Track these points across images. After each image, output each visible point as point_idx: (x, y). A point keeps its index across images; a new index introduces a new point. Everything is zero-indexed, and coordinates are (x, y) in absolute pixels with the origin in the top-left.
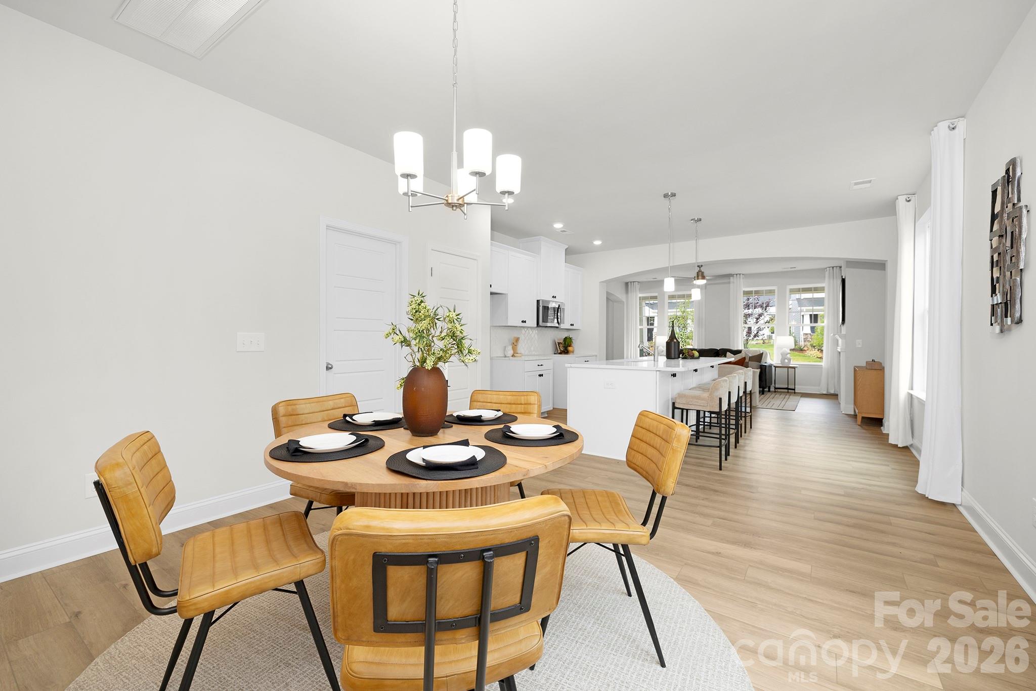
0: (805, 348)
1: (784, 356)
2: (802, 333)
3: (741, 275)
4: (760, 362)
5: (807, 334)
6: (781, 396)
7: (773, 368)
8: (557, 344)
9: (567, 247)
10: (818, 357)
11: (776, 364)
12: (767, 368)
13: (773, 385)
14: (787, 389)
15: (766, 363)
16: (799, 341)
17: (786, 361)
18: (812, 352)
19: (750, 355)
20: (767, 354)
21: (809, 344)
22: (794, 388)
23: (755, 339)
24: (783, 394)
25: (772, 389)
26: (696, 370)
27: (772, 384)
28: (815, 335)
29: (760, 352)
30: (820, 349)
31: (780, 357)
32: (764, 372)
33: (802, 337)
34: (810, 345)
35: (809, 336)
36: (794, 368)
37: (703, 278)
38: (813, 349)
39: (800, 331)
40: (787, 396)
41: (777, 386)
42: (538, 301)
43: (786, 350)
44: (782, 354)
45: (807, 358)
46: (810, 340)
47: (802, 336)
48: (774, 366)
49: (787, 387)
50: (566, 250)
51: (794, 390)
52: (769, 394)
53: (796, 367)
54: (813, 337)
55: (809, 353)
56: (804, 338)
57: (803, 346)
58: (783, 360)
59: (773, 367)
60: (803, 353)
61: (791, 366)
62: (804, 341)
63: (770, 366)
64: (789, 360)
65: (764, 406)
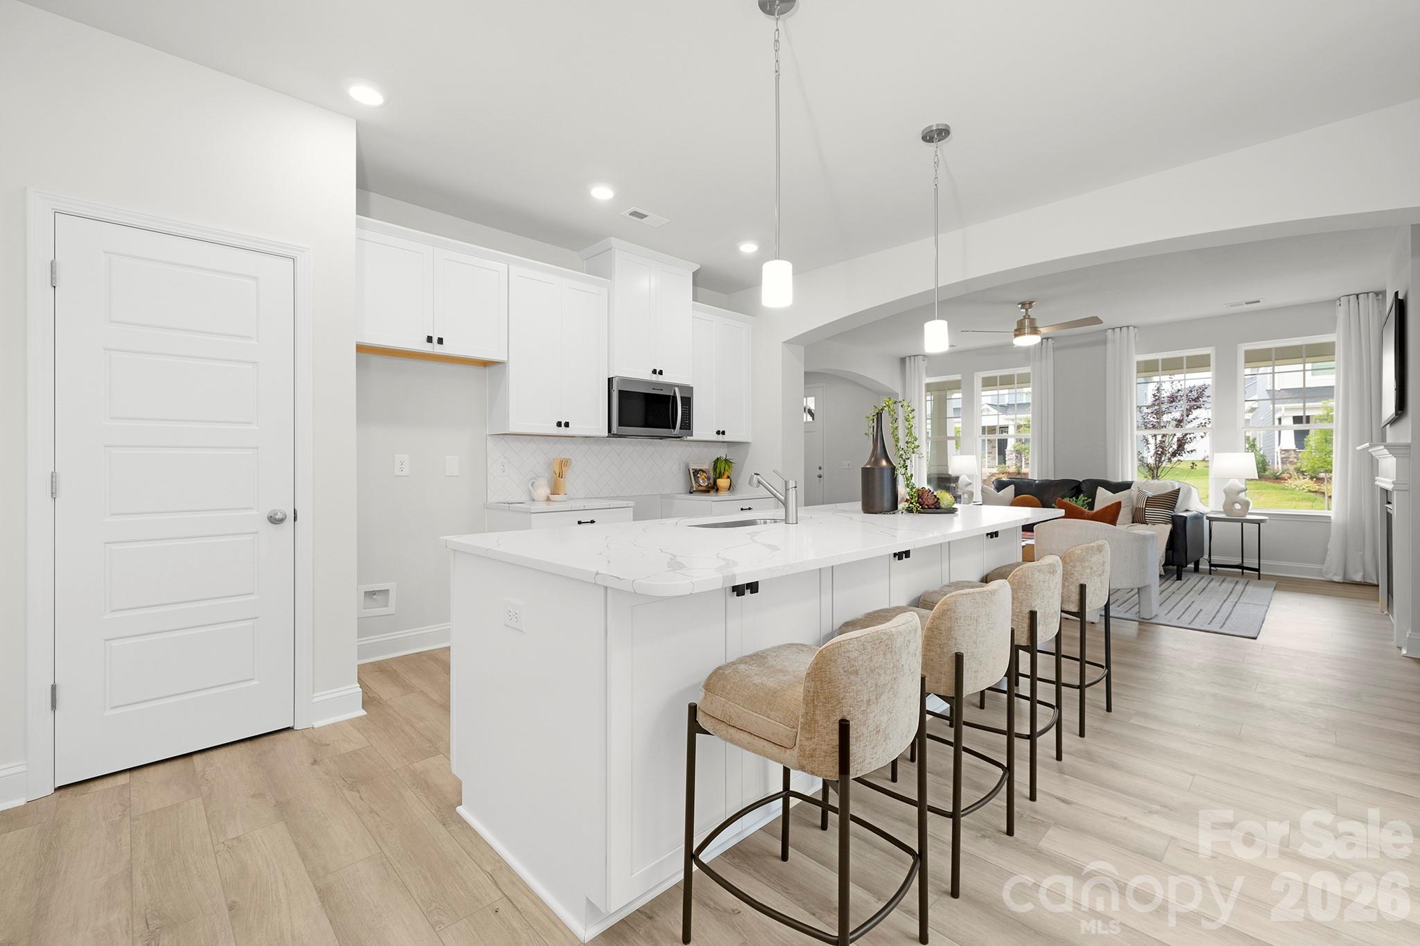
0: (1284, 475)
1: (1232, 497)
2: (1277, 449)
3: (1131, 328)
4: (1172, 508)
5: (1287, 451)
6: (1224, 585)
7: (1206, 522)
8: (691, 472)
9: (696, 267)
10: (1310, 491)
11: (1212, 512)
12: (1189, 524)
13: (1206, 556)
14: (1241, 567)
15: (1187, 511)
16: (1273, 463)
17: (1238, 506)
18: (1298, 482)
19: (1150, 494)
20: (1189, 491)
21: (1291, 468)
22: (1257, 567)
23: (1175, 459)
24: (1229, 579)
25: (1204, 566)
26: (902, 555)
27: (1202, 554)
28: (1304, 453)
29: (1174, 486)
30: (1316, 477)
31: (1223, 498)
32: (1179, 531)
33: (1278, 457)
34: (1295, 469)
35: (1293, 455)
36: (1259, 522)
37: (1034, 331)
38: (1301, 477)
39: (1274, 445)
40: (1240, 587)
41: (1216, 559)
42: (610, 380)
43: (1237, 482)
44: (1225, 492)
45: (1288, 492)
46: (1295, 460)
47: (1279, 454)
48: (1208, 518)
49: (1238, 561)
50: (695, 274)
51: (1258, 570)
52: (1194, 578)
53: (1262, 521)
54: (1300, 455)
55: (1291, 483)
56: (1282, 458)
57: (1280, 472)
58: (1228, 506)
59: (1205, 517)
60: (1278, 483)
61: (1248, 517)
62: (1282, 463)
63: (1198, 518)
64: (1247, 504)
65: (1172, 618)
